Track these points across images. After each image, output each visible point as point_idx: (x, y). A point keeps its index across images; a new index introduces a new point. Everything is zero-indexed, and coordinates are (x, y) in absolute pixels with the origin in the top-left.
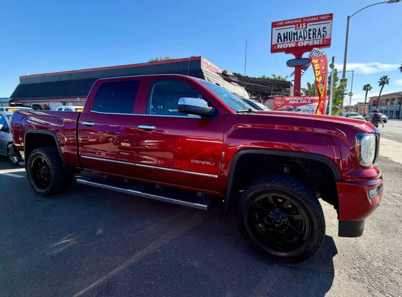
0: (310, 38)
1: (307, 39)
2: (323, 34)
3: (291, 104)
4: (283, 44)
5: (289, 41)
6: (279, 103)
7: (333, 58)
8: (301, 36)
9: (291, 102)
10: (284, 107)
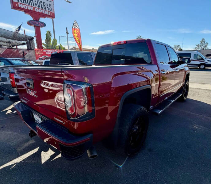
0: (42, 8)
1: (40, 8)
2: (50, 9)
3: (47, 55)
4: (23, 4)
5: (27, 4)
6: (39, 53)
7: (67, 28)
8: (36, 4)
9: (47, 53)
10: (43, 57)
